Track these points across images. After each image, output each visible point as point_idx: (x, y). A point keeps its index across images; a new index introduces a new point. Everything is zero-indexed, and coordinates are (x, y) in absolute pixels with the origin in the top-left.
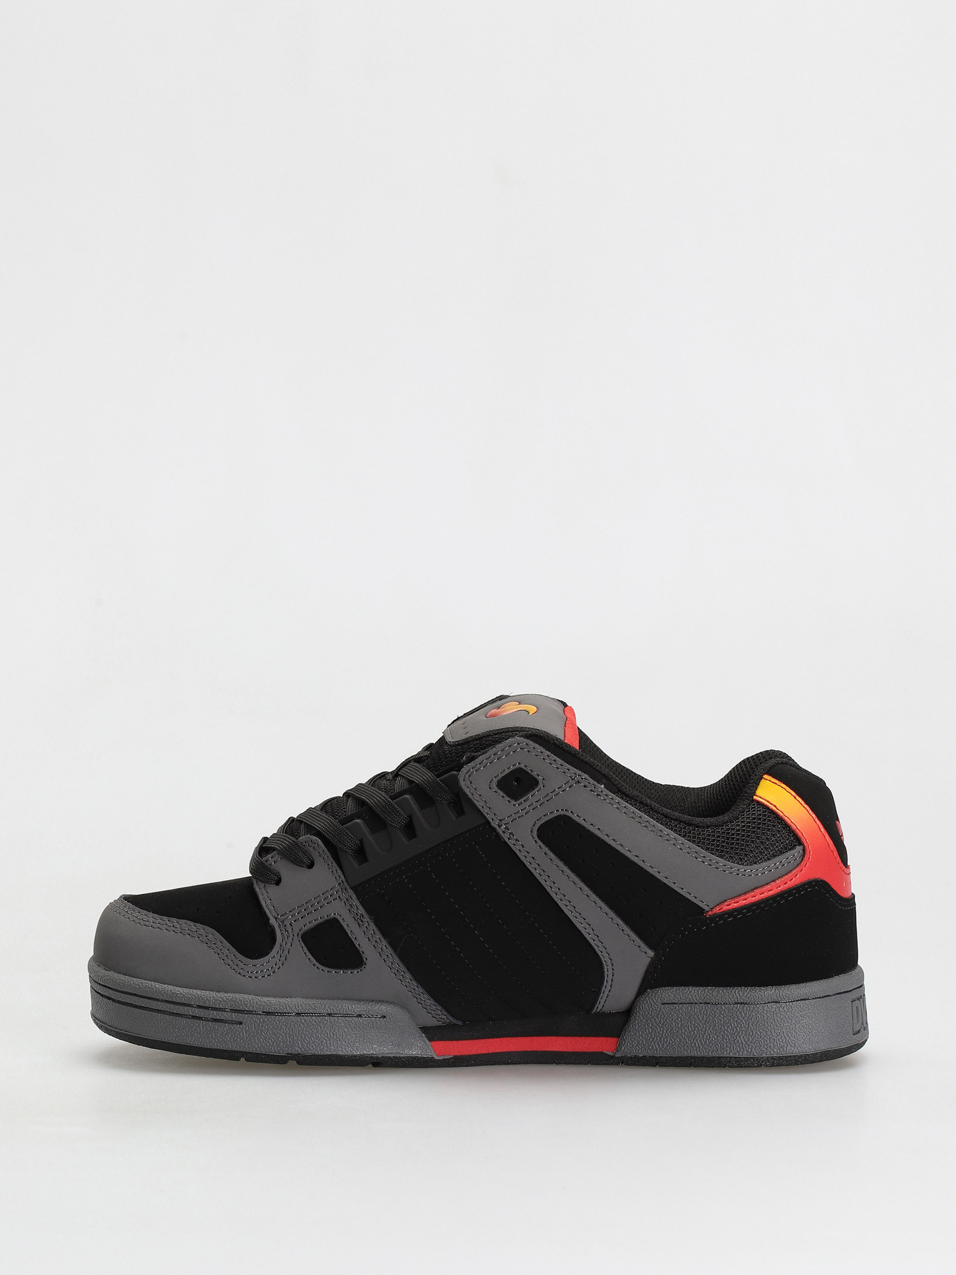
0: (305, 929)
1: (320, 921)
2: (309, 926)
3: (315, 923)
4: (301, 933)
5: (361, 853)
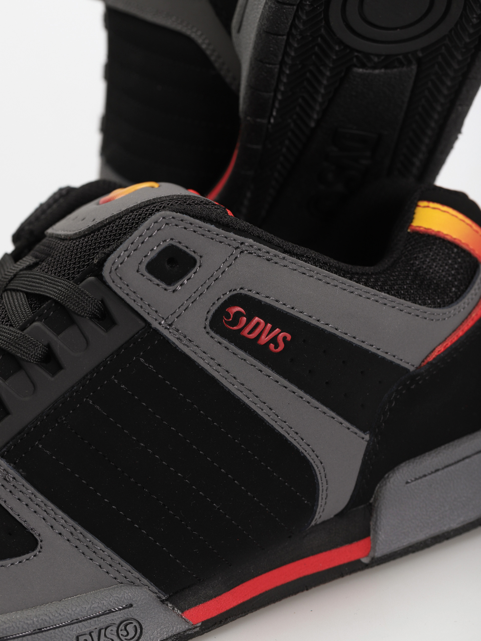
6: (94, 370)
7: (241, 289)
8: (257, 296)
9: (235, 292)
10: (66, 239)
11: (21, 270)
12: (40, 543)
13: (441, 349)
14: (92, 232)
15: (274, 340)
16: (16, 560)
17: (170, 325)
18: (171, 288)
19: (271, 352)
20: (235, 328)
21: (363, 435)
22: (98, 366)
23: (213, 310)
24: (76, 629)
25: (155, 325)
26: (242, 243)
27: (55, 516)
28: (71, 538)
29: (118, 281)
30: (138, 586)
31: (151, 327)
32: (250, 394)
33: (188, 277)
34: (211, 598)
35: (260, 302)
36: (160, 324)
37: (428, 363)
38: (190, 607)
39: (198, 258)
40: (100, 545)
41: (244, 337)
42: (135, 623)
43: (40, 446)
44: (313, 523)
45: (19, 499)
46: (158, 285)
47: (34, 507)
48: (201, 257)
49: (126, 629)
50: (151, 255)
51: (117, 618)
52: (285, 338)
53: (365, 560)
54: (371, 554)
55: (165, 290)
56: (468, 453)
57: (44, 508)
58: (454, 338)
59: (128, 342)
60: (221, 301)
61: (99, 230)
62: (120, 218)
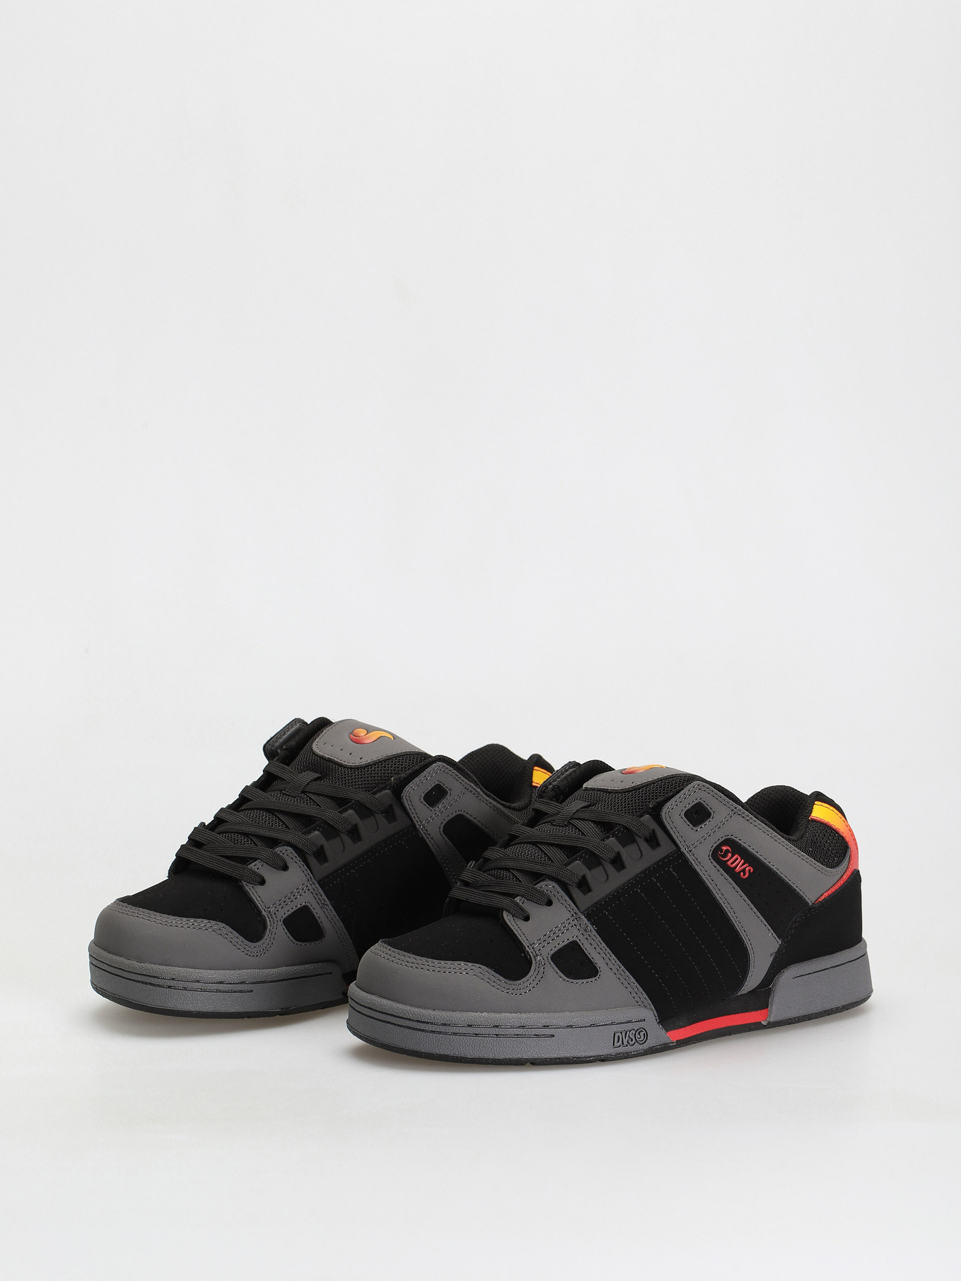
0: (284, 917)
1: (295, 909)
2: (288, 914)
3: (291, 911)
4: (282, 919)
5: (321, 854)
6: (642, 872)
7: (732, 835)
8: (740, 842)
9: (728, 837)
10: (613, 792)
11: (580, 808)
12: (599, 973)
13: (826, 894)
14: (634, 790)
15: (744, 871)
16: (585, 981)
17: (690, 851)
18: (695, 829)
19: (741, 877)
20: (725, 859)
21: (779, 940)
22: (645, 870)
23: (715, 846)
24: (615, 1028)
25: (683, 849)
26: (736, 808)
27: (610, 957)
28: (617, 972)
29: (668, 819)
30: (648, 1009)
31: (680, 851)
32: (725, 902)
33: (705, 824)
34: (681, 1027)
35: (740, 845)
36: (685, 849)
37: (819, 902)
38: (671, 1030)
39: (712, 813)
40: (633, 980)
41: (728, 865)
42: (644, 1032)
43: (607, 913)
44: (740, 993)
45: (591, 944)
46: (689, 825)
47: (598, 950)
48: (714, 812)
49: (639, 1034)
50: (688, 807)
51: (636, 1026)
52: (750, 870)
53: (764, 1023)
54: (768, 1019)
55: (692, 829)
56: (828, 967)
57: (605, 951)
58: (833, 890)
59: (665, 858)
60: (720, 841)
61: (639, 789)
62: (654, 783)
